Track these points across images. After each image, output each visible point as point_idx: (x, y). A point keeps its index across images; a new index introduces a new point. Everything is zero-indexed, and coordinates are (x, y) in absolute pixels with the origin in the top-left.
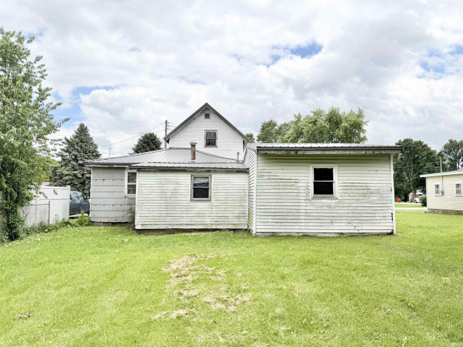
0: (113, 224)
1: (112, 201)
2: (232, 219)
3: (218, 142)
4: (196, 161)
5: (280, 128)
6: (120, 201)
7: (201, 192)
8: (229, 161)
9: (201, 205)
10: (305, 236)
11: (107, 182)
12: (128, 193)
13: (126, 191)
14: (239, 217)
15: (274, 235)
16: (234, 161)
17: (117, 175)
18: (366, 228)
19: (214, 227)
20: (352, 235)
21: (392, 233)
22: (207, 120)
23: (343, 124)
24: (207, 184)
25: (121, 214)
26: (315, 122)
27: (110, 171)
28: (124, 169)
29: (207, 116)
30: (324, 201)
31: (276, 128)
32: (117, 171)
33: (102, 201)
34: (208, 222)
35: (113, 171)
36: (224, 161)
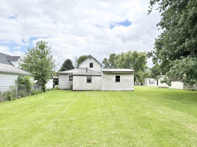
0: (65, 89)
1: (64, 83)
2: (97, 88)
3: (93, 66)
4: (87, 72)
5: (117, 57)
6: (67, 83)
7: (89, 81)
8: (96, 72)
9: (89, 84)
10: (113, 91)
11: (63, 78)
12: (69, 81)
13: (68, 80)
14: (99, 87)
15: (106, 91)
16: (98, 72)
17: (66, 76)
18: (127, 89)
19: (92, 90)
20: (124, 91)
21: (133, 91)
22: (90, 60)
23: (138, 57)
24: (91, 79)
25: (67, 87)
26: (128, 56)
27: (64, 75)
28: (68, 74)
29: (90, 59)
30: (118, 83)
31: (116, 56)
32: (66, 75)
33: (62, 83)
34: (91, 88)
35: (65, 75)
36: (95, 72)
